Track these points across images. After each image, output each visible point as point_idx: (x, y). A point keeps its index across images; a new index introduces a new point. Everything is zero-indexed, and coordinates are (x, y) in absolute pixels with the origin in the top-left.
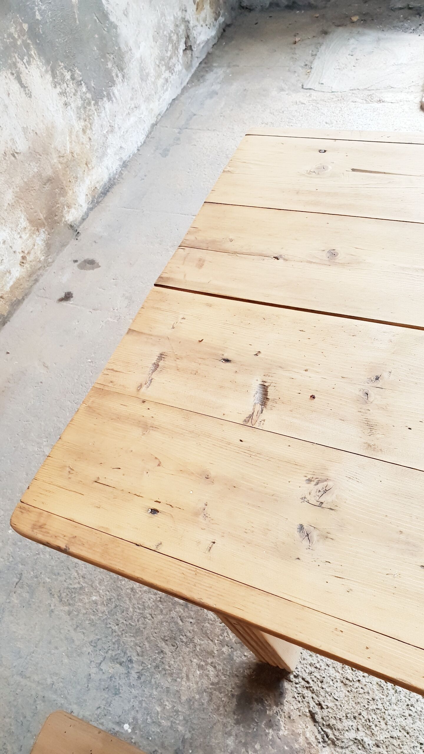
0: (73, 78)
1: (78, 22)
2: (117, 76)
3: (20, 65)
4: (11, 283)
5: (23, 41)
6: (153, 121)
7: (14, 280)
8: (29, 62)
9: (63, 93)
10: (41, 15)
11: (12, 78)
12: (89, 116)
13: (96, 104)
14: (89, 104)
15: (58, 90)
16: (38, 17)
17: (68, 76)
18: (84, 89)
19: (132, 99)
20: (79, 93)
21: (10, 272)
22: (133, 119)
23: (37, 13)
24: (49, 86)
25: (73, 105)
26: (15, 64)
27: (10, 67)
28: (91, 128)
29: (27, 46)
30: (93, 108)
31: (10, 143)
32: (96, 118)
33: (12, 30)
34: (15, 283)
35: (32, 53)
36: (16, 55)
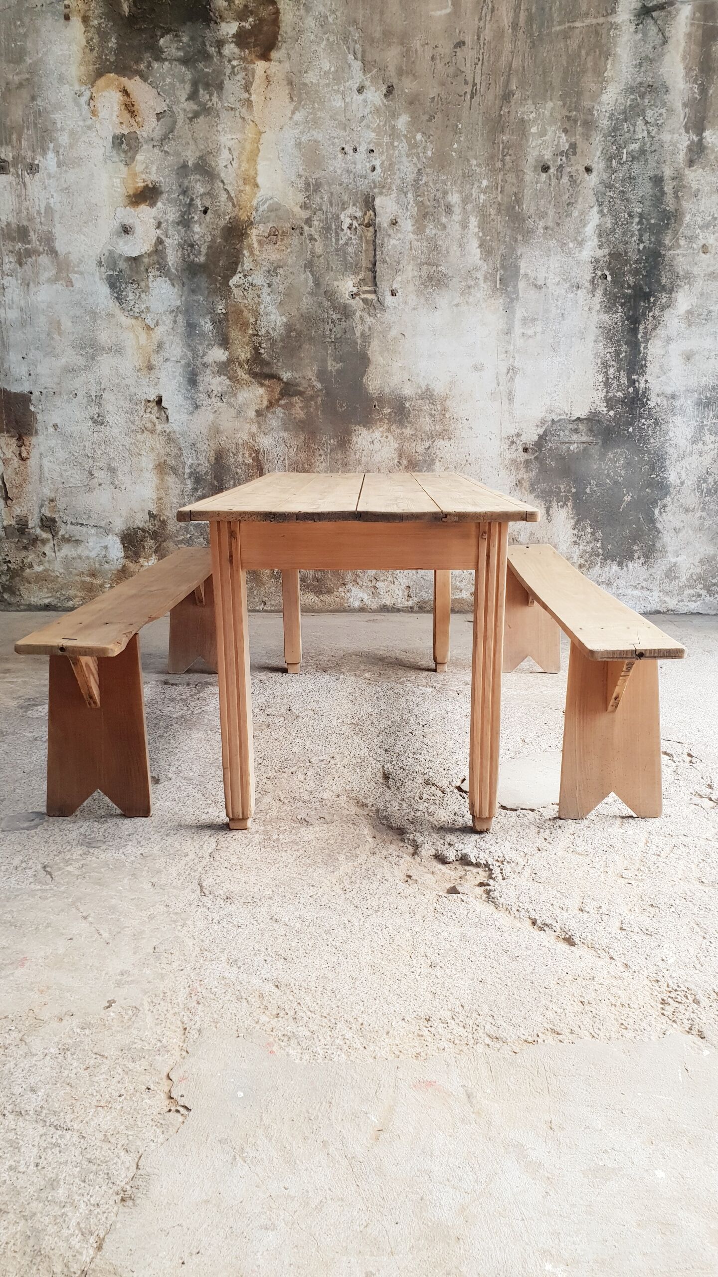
0: (592, 534)
1: (621, 510)
2: (639, 558)
3: (554, 504)
4: (457, 597)
5: (566, 496)
6: (661, 610)
7: (461, 597)
8: (562, 507)
9: (580, 537)
10: (591, 491)
11: (543, 506)
12: (591, 562)
13: (605, 559)
14: (598, 555)
15: (576, 532)
16: (588, 490)
17: (590, 530)
18: (599, 545)
19: (645, 580)
20: (592, 544)
21: (461, 591)
22: (637, 593)
23: (588, 489)
24: (569, 526)
25: (581, 547)
26: (550, 502)
27: (546, 501)
28: (588, 569)
29: (567, 499)
30: (599, 559)
31: (516, 533)
32: (598, 566)
33: (562, 487)
34: (459, 599)
35: (569, 504)
36: (555, 498)
